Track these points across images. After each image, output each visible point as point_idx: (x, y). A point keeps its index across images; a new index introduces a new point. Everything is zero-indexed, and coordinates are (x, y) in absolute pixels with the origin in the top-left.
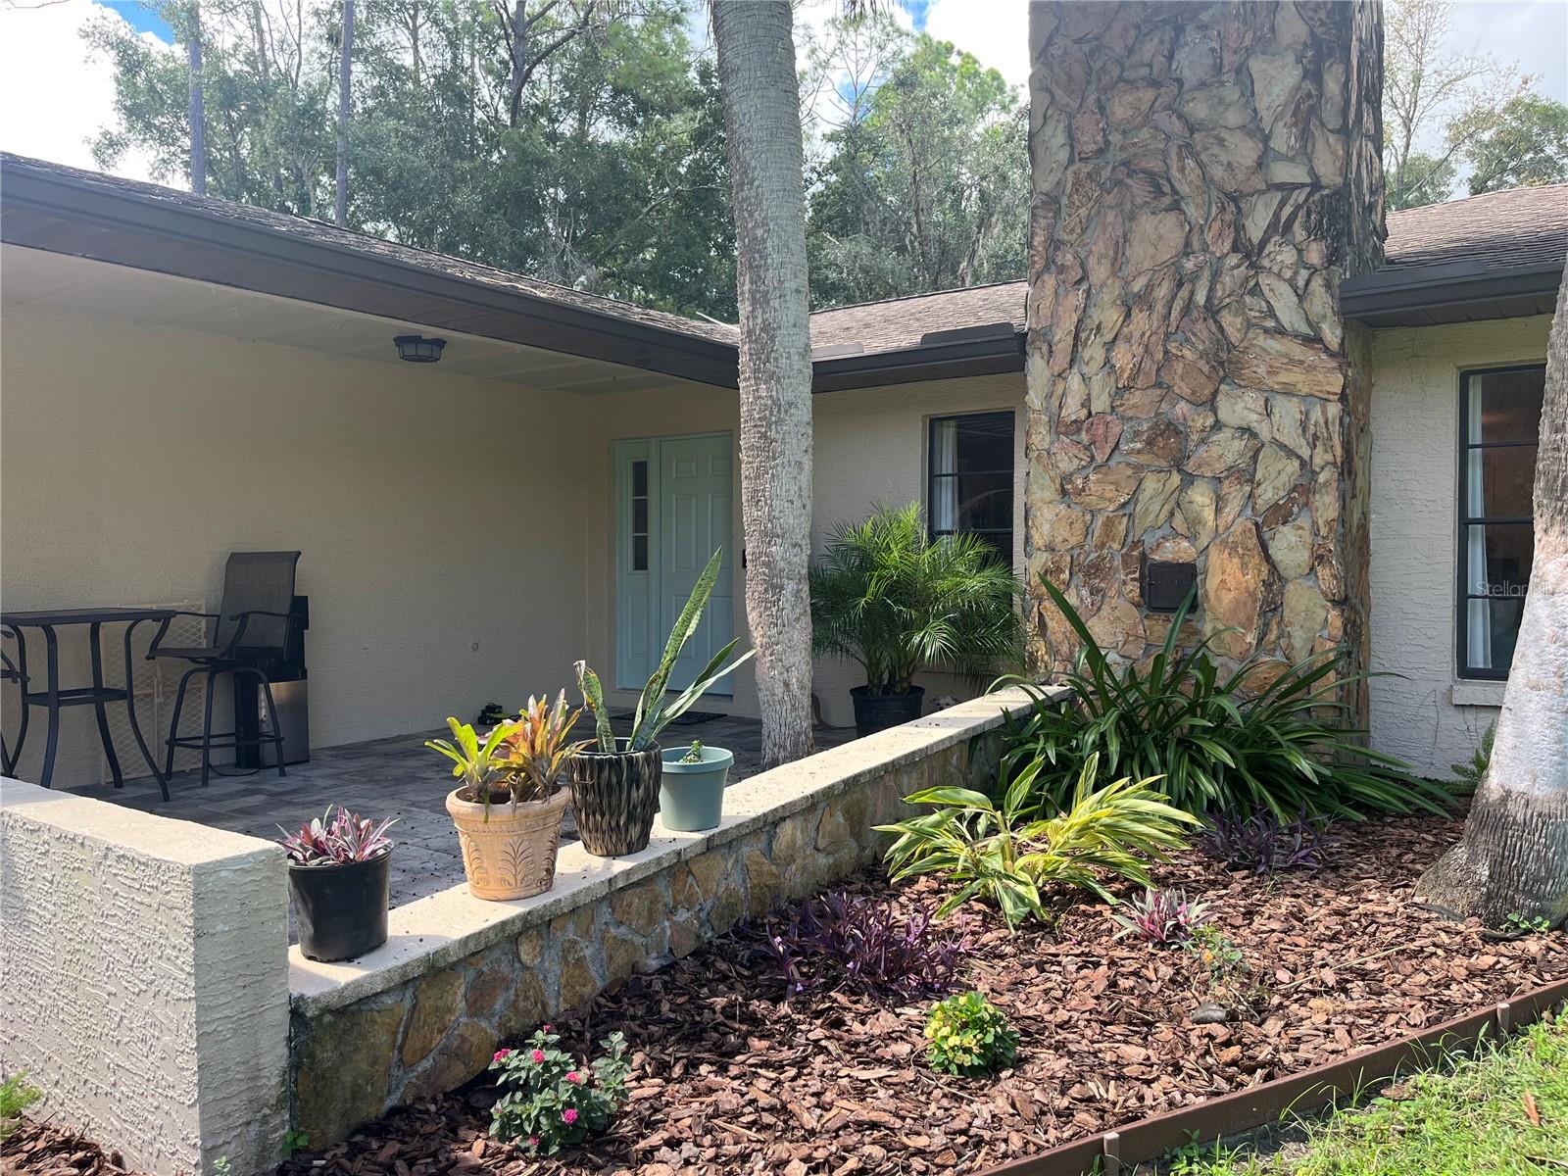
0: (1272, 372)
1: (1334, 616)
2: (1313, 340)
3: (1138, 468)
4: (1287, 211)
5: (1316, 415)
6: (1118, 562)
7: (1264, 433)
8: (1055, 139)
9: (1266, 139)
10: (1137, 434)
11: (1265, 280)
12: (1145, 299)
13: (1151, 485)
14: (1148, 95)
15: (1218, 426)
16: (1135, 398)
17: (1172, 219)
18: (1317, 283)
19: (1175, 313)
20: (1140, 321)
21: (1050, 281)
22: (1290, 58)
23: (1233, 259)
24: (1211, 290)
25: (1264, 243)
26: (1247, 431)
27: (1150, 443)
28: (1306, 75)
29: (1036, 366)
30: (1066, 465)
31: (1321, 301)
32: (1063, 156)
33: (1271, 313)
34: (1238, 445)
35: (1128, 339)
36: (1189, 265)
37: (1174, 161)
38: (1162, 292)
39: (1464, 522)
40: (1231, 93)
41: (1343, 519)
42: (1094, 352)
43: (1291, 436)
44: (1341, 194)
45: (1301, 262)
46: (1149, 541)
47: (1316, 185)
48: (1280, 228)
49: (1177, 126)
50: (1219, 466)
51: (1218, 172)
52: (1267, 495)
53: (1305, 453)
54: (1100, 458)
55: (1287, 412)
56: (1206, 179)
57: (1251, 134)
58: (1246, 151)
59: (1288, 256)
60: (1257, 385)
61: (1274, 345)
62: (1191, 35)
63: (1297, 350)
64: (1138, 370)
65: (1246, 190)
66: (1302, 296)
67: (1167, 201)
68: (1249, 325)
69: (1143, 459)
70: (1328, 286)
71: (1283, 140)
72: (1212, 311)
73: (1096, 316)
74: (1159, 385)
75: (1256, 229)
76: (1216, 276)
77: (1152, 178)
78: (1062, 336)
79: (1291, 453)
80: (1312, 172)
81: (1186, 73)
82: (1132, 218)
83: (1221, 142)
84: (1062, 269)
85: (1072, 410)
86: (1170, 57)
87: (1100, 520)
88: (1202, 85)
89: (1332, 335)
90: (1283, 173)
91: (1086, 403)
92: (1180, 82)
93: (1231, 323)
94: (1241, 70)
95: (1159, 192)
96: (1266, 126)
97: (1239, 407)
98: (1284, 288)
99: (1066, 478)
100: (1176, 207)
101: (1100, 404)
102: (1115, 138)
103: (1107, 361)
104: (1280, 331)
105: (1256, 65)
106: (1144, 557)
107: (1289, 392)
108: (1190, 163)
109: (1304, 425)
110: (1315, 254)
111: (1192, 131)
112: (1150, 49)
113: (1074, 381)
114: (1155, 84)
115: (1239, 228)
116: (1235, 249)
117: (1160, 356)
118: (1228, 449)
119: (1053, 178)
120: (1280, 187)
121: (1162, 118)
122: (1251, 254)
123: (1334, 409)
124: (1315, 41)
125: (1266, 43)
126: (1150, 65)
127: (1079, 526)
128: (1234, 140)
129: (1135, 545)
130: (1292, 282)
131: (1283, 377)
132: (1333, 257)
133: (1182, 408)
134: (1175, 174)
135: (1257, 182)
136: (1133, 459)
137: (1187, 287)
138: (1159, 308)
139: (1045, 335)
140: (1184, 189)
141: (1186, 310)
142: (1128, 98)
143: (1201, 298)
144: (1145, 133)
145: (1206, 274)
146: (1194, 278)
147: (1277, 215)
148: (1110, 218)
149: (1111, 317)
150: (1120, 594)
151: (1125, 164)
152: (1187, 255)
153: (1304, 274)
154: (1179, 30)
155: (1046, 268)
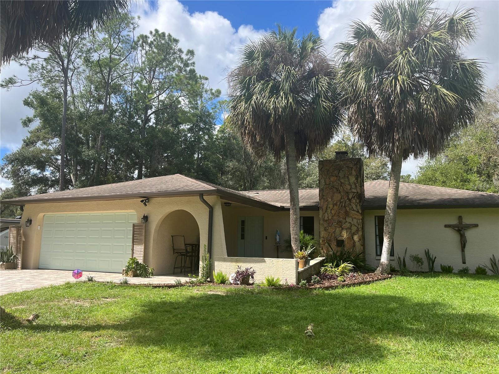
0: (353, 215)
1: (362, 247)
2: (358, 212)
3: (335, 227)
4: (354, 195)
5: (359, 221)
6: (333, 239)
7: (352, 223)
8: (323, 181)
9: (351, 186)
10: (335, 222)
11: (352, 204)
12: (336, 204)
13: (337, 229)
14: (336, 178)
15: (346, 222)
16: (334, 217)
17: (339, 194)
18: (358, 205)
19: (340, 206)
20: (335, 207)
21: (322, 200)
22: (354, 177)
23: (348, 201)
24: (345, 204)
25: (352, 199)
26: (350, 223)
27: (337, 223)
28: (356, 179)
29: (321, 211)
30: (325, 226)
31: (359, 207)
32: (324, 184)
33: (353, 208)
34: (349, 224)
35: (334, 210)
36: (342, 200)
37: (339, 187)
38: (338, 203)
39: (376, 235)
40: (347, 180)
41: (362, 235)
42: (329, 211)
43: (356, 224)
44: (360, 194)
45: (356, 202)
46: (337, 237)
47: (357, 193)
48: (353, 197)
49: (340, 182)
50: (347, 227)
51: (345, 189)
52: (353, 231)
53: (357, 226)
54: (330, 225)
55: (355, 221)
56: (343, 190)
57: (349, 185)
58: (349, 187)
59: (354, 201)
60: (351, 217)
61: (353, 212)
62: (341, 171)
63: (356, 213)
64: (335, 214)
65: (349, 192)
66: (356, 206)
67: (338, 192)
68: (350, 209)
69: (336, 225)
70: (359, 205)
71: (353, 186)
72: (345, 207)
73: (329, 206)
74: (338, 216)
75: (350, 197)
76: (345, 202)
77: (336, 188)
78: (324, 208)
79: (356, 226)
80: (357, 191)
81: (340, 176)
82: (334, 193)
83: (345, 185)
84: (324, 199)
85: (326, 218)
86: (339, 173)
87: (330, 234)
88: (343, 178)
89: (360, 211)
90: (354, 190)
91: (328, 217)
92: (340, 177)
93: (348, 209)
94: (348, 177)
95: (337, 191)
96: (351, 184)
97: (349, 220)
98: (354, 205)
99: (325, 228)
100: (340, 193)
101: (330, 218)
102: (331, 183)
103: (331, 212)
104: (354, 210)
105: (350, 177)
106: (337, 239)
107: (355, 218)
108: (341, 187)
109: (357, 222)
110: (358, 201)
111: (342, 183)
112: (336, 172)
113: (326, 214)
114: (337, 177)
115: (348, 197)
116: (348, 199)
117: (338, 212)
118: (348, 225)
119: (323, 186)
120: (353, 192)
121: (338, 181)
122: (350, 200)
123: (361, 221)
124: (357, 175)
125: (351, 174)
126: (336, 174)
127: (327, 235)
128: (347, 185)
129: (335, 237)
130: (355, 204)
131: (354, 216)
132: (360, 202)
133: (341, 219)
134: (340, 188)
135: (350, 191)
136: (335, 225)
137: (341, 204)
138: (338, 206)
139: (322, 208)
140: (341, 191)
141: (341, 206)
142: (333, 178)
143: (343, 205)
144: (335, 183)
145: (344, 202)
146: (342, 202)
147: (353, 196)
148: (331, 193)
149: (331, 206)
150: (334, 244)
151: (333, 186)
152: (341, 199)
153: (356, 203)
154: (340, 171)
155: (322, 199)
